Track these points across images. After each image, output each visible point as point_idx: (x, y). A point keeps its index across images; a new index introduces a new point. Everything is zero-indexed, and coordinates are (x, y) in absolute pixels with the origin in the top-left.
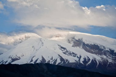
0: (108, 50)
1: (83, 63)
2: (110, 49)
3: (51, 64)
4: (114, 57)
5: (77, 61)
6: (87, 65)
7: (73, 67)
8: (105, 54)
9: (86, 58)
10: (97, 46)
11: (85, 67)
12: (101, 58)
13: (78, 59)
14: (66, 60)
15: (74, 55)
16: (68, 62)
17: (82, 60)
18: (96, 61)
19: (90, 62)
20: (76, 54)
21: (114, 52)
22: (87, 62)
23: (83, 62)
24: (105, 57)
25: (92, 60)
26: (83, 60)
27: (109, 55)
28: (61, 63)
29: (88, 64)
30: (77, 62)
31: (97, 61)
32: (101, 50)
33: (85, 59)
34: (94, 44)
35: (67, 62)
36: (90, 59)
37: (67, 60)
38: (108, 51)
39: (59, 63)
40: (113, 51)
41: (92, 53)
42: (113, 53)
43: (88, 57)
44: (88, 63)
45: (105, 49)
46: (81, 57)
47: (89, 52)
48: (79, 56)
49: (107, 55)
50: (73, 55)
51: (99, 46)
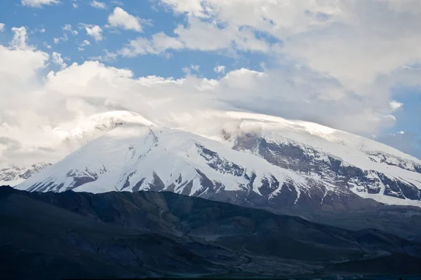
0: (326, 159)
1: (259, 193)
2: (330, 158)
3: (178, 194)
4: (340, 179)
5: (245, 186)
6: (271, 197)
7: (233, 201)
8: (318, 171)
9: (269, 180)
10: (298, 148)
11: (266, 202)
12: (307, 179)
13: (248, 182)
14: (217, 183)
15: (237, 170)
16: (223, 189)
17: (257, 184)
18: (293, 188)
19: (277, 191)
20: (243, 169)
21: (341, 165)
22: (271, 191)
23: (259, 189)
24: (315, 177)
25: (284, 186)
26: (261, 184)
27: (328, 173)
28: (203, 190)
29: (273, 196)
30: (244, 188)
31: (296, 187)
32: (308, 159)
33: (265, 182)
34: (290, 144)
35: (218, 190)
36: (277, 183)
37: (218, 185)
38: (326, 163)
39: (198, 192)
40: (339, 162)
41: (285, 166)
42: (339, 168)
43: (273, 177)
44: (274, 193)
45: (318, 157)
46: (254, 176)
47: (276, 163)
48: (250, 175)
49: (323, 173)
50: (233, 170)
51: (303, 148)
